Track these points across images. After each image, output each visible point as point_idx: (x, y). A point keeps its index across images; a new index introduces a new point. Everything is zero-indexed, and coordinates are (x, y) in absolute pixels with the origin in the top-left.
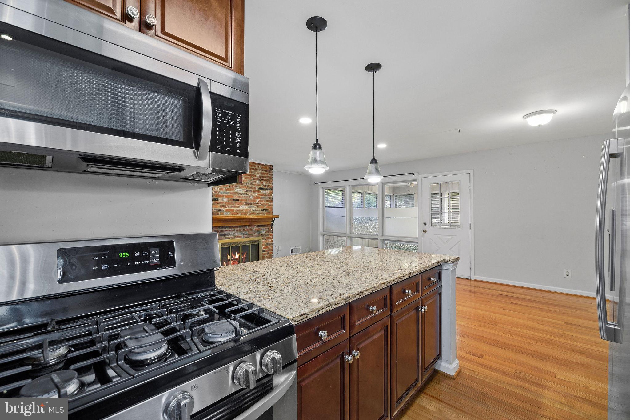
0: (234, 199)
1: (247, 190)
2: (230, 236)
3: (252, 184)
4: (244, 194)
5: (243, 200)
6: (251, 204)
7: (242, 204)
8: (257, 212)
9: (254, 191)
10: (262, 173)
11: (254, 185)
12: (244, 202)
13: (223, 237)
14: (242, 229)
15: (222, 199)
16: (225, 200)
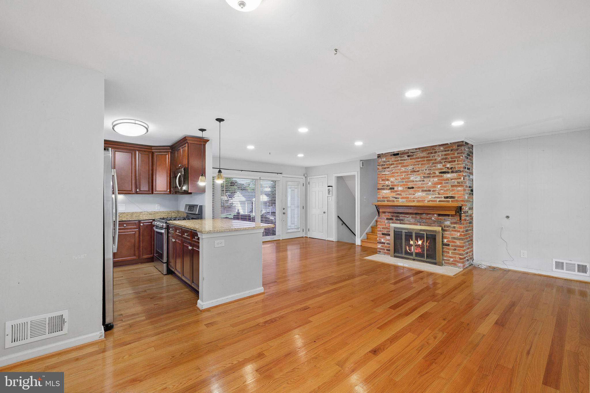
0: (409, 187)
1: (424, 177)
2: (405, 222)
3: (431, 170)
4: (420, 181)
5: (419, 187)
6: (430, 191)
7: (419, 191)
8: (438, 199)
9: (434, 177)
10: (445, 155)
11: (434, 170)
12: (420, 190)
13: (399, 222)
14: (418, 217)
15: (397, 188)
16: (400, 188)
